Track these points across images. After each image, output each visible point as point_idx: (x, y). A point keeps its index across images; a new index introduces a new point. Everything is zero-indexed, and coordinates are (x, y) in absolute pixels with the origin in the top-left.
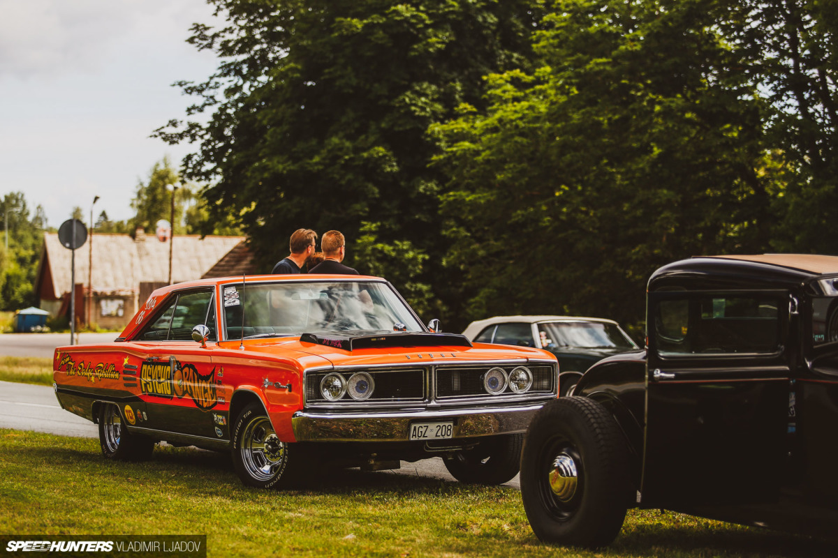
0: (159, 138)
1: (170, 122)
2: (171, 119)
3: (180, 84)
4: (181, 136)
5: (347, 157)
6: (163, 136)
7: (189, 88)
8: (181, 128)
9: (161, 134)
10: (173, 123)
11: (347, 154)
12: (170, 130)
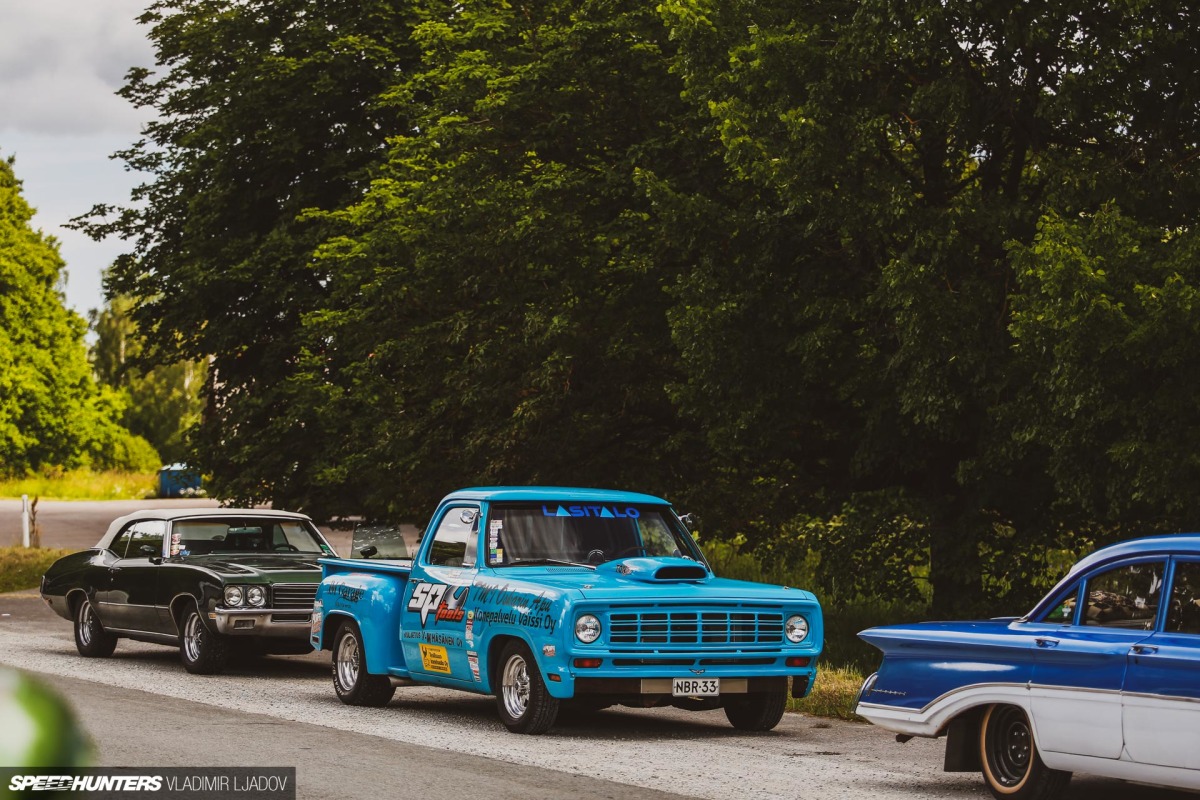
0: (81, 230)
1: (95, 207)
2: (97, 204)
3: (123, 156)
4: (111, 228)
5: (284, 259)
6: (86, 227)
7: (138, 161)
8: (112, 218)
9: (82, 225)
10: (101, 210)
11: (284, 255)
12: (97, 221)
